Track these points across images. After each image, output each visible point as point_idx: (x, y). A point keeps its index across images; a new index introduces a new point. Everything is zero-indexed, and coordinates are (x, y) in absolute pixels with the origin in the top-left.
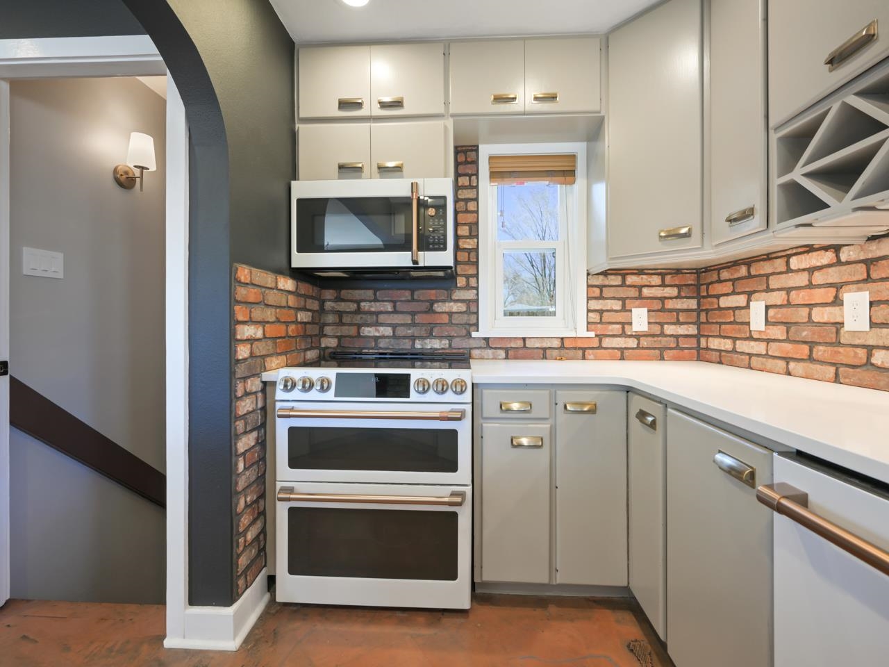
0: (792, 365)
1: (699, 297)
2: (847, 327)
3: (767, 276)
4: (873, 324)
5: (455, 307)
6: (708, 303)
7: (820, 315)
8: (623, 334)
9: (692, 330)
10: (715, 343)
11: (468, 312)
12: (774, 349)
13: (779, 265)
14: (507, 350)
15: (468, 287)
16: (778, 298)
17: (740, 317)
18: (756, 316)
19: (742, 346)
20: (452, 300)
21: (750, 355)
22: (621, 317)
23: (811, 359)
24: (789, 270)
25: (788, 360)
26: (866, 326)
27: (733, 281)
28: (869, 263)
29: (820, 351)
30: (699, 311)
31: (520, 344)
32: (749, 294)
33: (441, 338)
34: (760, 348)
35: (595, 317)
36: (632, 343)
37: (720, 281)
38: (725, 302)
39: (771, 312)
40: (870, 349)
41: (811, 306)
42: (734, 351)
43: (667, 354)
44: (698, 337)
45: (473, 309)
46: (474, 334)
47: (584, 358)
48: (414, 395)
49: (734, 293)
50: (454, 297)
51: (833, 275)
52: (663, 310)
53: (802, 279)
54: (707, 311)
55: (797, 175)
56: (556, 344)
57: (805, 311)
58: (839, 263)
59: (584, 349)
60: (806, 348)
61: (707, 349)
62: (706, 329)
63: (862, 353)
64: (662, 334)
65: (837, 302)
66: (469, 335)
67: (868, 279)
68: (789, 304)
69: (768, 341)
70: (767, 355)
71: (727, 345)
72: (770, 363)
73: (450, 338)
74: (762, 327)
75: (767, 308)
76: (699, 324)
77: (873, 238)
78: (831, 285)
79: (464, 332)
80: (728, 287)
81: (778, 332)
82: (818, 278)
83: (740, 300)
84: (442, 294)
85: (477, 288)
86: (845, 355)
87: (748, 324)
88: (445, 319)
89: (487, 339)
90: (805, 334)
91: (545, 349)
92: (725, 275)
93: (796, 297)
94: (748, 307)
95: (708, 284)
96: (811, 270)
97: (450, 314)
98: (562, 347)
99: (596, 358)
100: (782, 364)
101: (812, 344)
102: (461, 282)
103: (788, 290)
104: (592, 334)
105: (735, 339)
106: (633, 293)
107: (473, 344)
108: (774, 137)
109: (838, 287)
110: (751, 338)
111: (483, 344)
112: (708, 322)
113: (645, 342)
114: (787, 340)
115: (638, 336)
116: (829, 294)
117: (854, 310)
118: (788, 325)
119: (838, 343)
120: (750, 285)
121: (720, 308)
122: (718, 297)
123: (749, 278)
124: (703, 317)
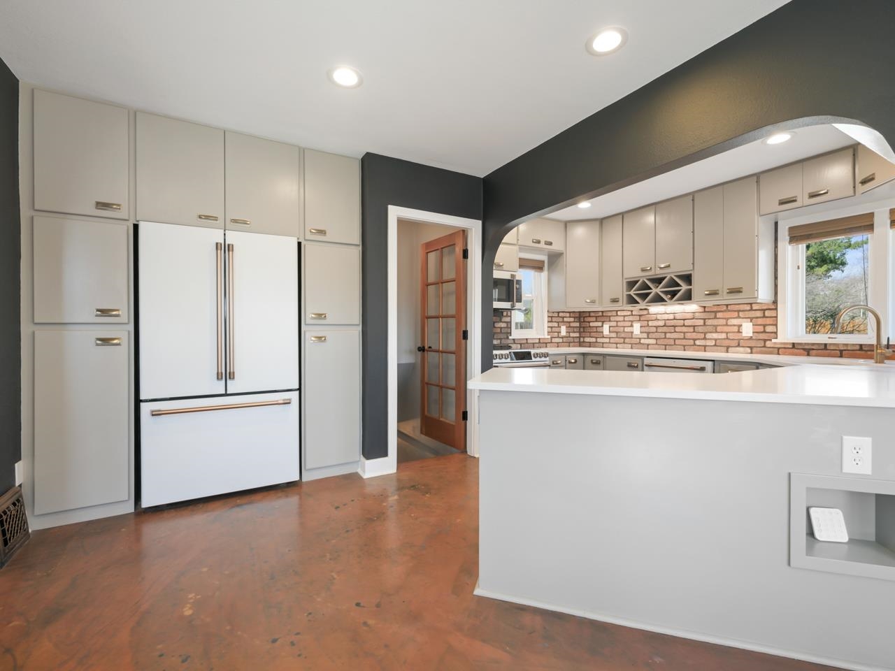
1: (580, 322)
2: (634, 333)
3: (610, 316)
4: (641, 332)
5: (503, 325)
6: (584, 324)
7: (626, 329)
8: (558, 337)
9: (577, 335)
10: (587, 340)
11: (507, 327)
12: (612, 340)
13: (614, 313)
14: (521, 344)
15: (507, 316)
16: (614, 324)
17: (599, 329)
18: (606, 329)
19: (599, 340)
20: (501, 322)
21: (603, 343)
22: (557, 330)
23: (624, 343)
24: (617, 315)
25: (617, 344)
26: (639, 333)
27: (596, 317)
28: (640, 316)
29: (627, 340)
30: (580, 327)
31: (525, 341)
32: (603, 322)
33: (497, 339)
34: (607, 340)
35: (550, 329)
36: (561, 340)
37: (590, 316)
38: (592, 324)
39: (611, 328)
40: (640, 339)
41: (624, 327)
42: (596, 342)
43: (571, 344)
44: (579, 337)
45: (509, 326)
46: (510, 337)
47: (546, 347)
49: (596, 321)
50: (503, 320)
51: (631, 318)
52: (570, 327)
53: (621, 319)
54: (584, 327)
55: (632, 293)
56: (537, 341)
57: (622, 328)
58: (632, 315)
59: (546, 343)
60: (623, 340)
61: (584, 342)
62: (583, 334)
63: (638, 340)
64: (569, 337)
65: (632, 326)
66: (508, 338)
67: (640, 320)
68: (617, 326)
69: (610, 338)
70: (610, 343)
71: (594, 340)
72: (611, 345)
73: (501, 339)
74: (608, 333)
75: (610, 327)
76: (580, 332)
78: (629, 321)
79: (505, 337)
80: (594, 319)
81: (614, 335)
82: (626, 319)
83: (600, 324)
84: (498, 319)
85: (511, 316)
86: (634, 341)
87: (602, 332)
88: (499, 330)
89: (514, 340)
90: (623, 335)
91: (534, 343)
92: (592, 314)
93: (619, 324)
94: (602, 326)
95: (584, 317)
96: (624, 316)
97: (501, 328)
98: (539, 343)
99: (550, 347)
100: (615, 345)
101: (624, 338)
102: (505, 314)
103: (617, 322)
104: (549, 337)
105: (597, 338)
106: (561, 320)
107: (509, 342)
108: (625, 281)
109: (632, 321)
110: (603, 337)
111: (512, 341)
112: (584, 332)
113: (565, 340)
114: (617, 337)
115: (562, 338)
116: (629, 324)
117: (637, 328)
118: (617, 333)
119: (632, 338)
120: (603, 319)
121: (590, 327)
122: (589, 322)
123: (603, 316)
124: (582, 330)
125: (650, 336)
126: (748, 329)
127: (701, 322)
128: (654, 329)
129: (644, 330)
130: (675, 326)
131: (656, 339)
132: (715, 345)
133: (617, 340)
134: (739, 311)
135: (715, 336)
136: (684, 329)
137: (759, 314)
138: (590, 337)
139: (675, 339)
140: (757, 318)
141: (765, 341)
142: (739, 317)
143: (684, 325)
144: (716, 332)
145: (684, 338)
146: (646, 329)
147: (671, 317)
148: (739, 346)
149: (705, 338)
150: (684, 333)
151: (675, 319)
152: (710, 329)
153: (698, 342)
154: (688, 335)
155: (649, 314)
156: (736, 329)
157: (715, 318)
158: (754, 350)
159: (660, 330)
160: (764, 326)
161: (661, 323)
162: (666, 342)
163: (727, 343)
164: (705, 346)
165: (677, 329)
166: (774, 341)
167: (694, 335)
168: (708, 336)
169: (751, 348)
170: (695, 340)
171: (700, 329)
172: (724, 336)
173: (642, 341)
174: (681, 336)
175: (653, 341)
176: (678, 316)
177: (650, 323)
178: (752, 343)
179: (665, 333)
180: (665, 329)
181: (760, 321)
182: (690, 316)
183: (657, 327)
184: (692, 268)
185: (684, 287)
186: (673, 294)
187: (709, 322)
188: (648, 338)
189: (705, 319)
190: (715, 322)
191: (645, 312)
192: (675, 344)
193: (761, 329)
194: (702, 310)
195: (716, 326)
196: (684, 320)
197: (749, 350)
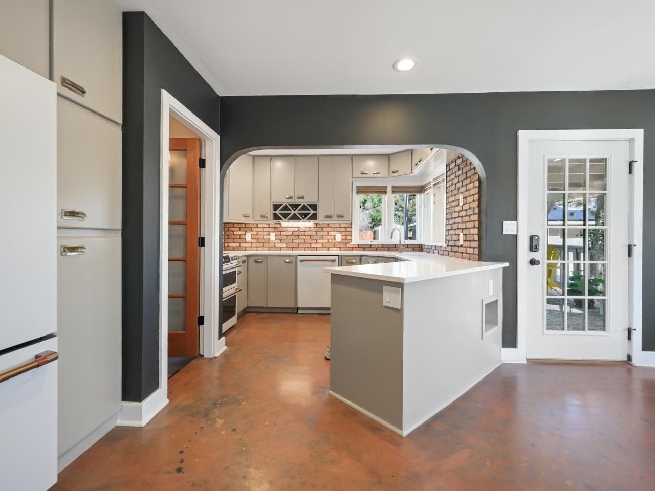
0: (258, 248)
2: (271, 240)
3: (251, 228)
4: (276, 239)
6: (228, 233)
7: (265, 237)
10: (231, 245)
12: (253, 245)
16: (255, 233)
17: (242, 237)
18: (248, 237)
19: (242, 245)
21: (246, 247)
23: (263, 246)
24: (258, 227)
25: (257, 247)
26: (274, 239)
27: (240, 228)
28: (275, 228)
29: (265, 245)
32: (246, 232)
34: (250, 245)
37: (234, 227)
38: (235, 233)
39: (253, 236)
40: (275, 243)
42: (240, 246)
48: (232, 262)
49: (240, 231)
51: (268, 229)
53: (261, 229)
54: (228, 235)
55: (277, 212)
57: (262, 236)
58: (269, 227)
60: (262, 244)
63: (274, 244)
65: (269, 235)
67: (275, 231)
68: (257, 234)
69: (251, 243)
70: (251, 247)
71: (238, 245)
72: (252, 248)
74: (250, 240)
75: (251, 235)
77: (276, 224)
78: (267, 231)
80: (238, 229)
81: (255, 241)
82: (265, 229)
83: (243, 233)
86: (271, 245)
87: (246, 239)
90: (262, 241)
92: (236, 225)
93: (259, 233)
94: (245, 234)
96: (263, 228)
100: (256, 248)
101: (263, 243)
103: (258, 231)
105: (240, 243)
108: (272, 203)
109: (269, 232)
110: (246, 243)
112: (228, 238)
114: (257, 243)
116: (267, 233)
117: (273, 237)
118: (257, 239)
119: (269, 243)
120: (245, 229)
121: (234, 235)
122: (233, 231)
123: (245, 227)
124: (226, 237)
125: (283, 241)
126: (339, 238)
127: (315, 233)
128: (285, 237)
129: (278, 237)
130: (299, 235)
131: (286, 243)
132: (322, 247)
133: (258, 245)
134: (334, 227)
135: (322, 241)
136: (304, 237)
137: (344, 229)
138: (234, 242)
139: (299, 244)
140: (343, 231)
141: (346, 244)
142: (334, 231)
143: (304, 235)
144: (323, 239)
145: (305, 243)
146: (280, 237)
147: (297, 229)
148: (334, 247)
149: (316, 243)
150: (304, 239)
151: (299, 231)
152: (320, 237)
153: (312, 245)
154: (307, 241)
155: (281, 227)
156: (332, 237)
157: (322, 231)
158: (342, 249)
159: (289, 237)
160: (346, 236)
161: (290, 233)
162: (293, 245)
163: (328, 245)
164: (316, 247)
165: (300, 237)
166: (351, 244)
167: (310, 241)
168: (318, 241)
169: (340, 248)
170: (311, 244)
171: (314, 237)
172: (326, 241)
173: (277, 245)
174: (303, 241)
175: (285, 245)
176: (301, 229)
177: (282, 233)
178: (341, 245)
179: (293, 240)
180: (292, 237)
181: (344, 233)
182: (308, 229)
183: (287, 236)
184: (317, 201)
185: (312, 212)
186: (306, 215)
187: (318, 233)
188: (281, 243)
189: (316, 231)
190: (322, 233)
191: (279, 226)
192: (299, 247)
193: (344, 237)
194: (315, 226)
195: (323, 236)
196: (304, 231)
197: (339, 249)
